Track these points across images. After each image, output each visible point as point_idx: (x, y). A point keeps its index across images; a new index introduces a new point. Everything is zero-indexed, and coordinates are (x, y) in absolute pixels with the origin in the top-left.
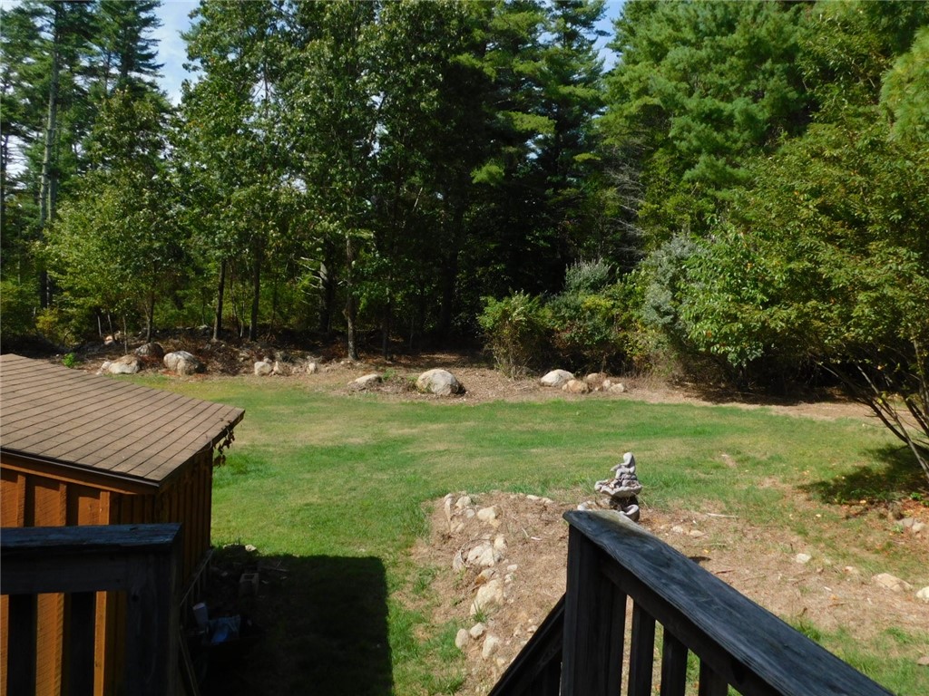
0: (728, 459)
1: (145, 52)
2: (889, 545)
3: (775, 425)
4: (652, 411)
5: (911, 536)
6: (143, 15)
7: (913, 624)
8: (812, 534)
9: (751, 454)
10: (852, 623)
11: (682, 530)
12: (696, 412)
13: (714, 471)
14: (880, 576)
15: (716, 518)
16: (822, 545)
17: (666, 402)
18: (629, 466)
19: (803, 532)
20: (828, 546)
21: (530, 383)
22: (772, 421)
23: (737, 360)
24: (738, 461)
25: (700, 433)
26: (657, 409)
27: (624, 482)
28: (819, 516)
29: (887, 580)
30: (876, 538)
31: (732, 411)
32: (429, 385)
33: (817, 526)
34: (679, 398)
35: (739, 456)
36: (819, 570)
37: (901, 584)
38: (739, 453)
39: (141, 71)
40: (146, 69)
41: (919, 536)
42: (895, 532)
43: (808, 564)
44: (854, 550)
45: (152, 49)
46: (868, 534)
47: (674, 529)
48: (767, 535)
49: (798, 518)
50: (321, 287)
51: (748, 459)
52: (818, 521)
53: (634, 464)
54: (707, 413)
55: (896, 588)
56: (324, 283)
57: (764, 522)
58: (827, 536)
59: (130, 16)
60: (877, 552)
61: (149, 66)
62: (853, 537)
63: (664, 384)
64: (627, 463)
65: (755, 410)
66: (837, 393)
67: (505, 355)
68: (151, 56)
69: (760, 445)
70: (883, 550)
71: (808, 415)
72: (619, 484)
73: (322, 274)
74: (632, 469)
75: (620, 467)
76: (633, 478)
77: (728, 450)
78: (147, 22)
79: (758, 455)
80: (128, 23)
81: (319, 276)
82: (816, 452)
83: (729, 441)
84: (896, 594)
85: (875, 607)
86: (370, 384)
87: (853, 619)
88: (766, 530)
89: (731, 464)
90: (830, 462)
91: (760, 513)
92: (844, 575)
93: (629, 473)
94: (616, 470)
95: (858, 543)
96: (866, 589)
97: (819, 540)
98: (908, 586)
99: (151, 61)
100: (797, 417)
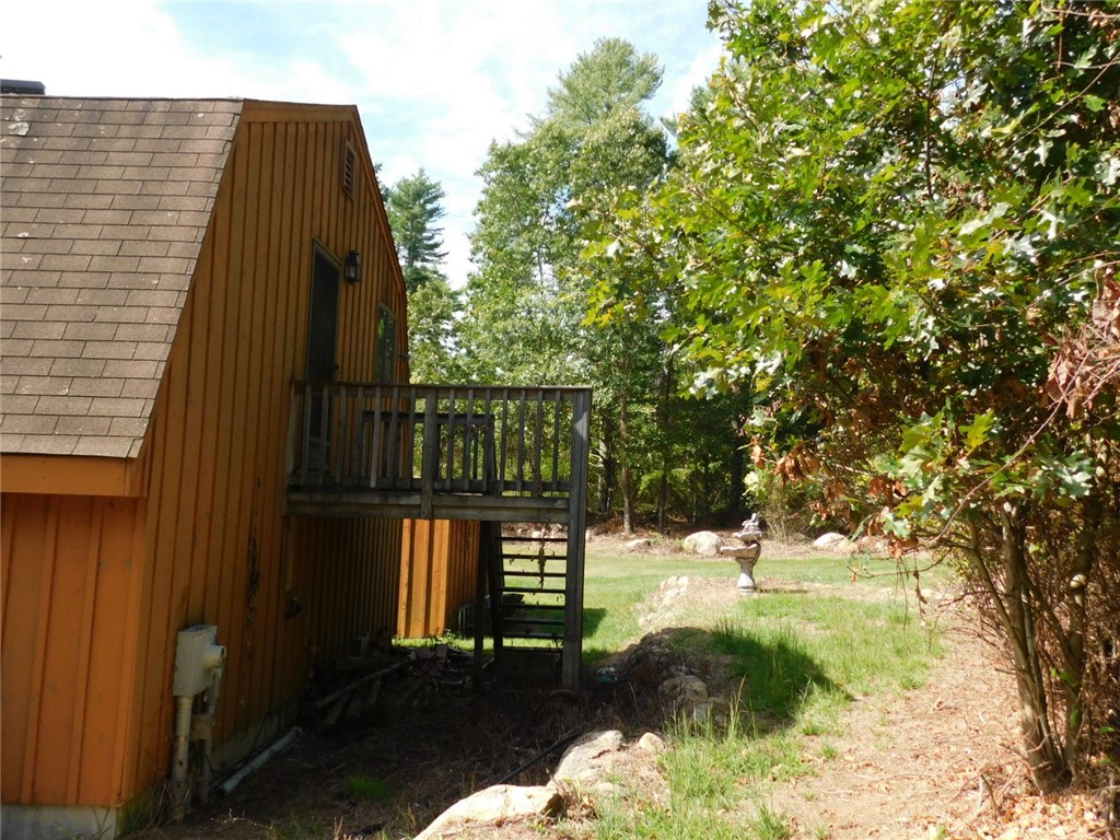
1: (431, 242)
6: (429, 207)
21: (803, 547)
32: (695, 546)
39: (424, 260)
40: (431, 258)
45: (437, 239)
50: (601, 465)
56: (605, 462)
59: (417, 209)
61: (435, 255)
67: (778, 520)
68: (436, 245)
73: (601, 452)
78: (432, 213)
80: (414, 217)
81: (598, 454)
86: (639, 546)
99: (437, 250)
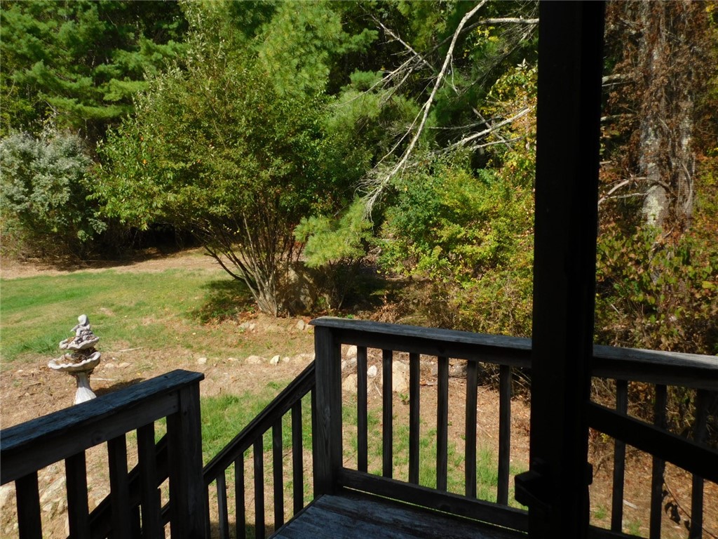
0: (107, 312)
2: (241, 340)
3: (126, 281)
4: (16, 285)
5: (249, 332)
7: (276, 377)
8: (195, 346)
9: (123, 304)
10: (249, 387)
11: (113, 365)
12: (56, 281)
13: (102, 322)
14: (249, 358)
15: (128, 352)
16: (204, 351)
17: (23, 276)
18: (85, 325)
19: (189, 346)
20: (208, 350)
22: (120, 278)
23: (85, 236)
24: (115, 311)
25: (71, 296)
26: (19, 283)
27: (84, 338)
28: (194, 334)
29: (253, 359)
30: (232, 339)
31: (86, 276)
33: (196, 340)
34: (32, 271)
35: (114, 307)
36: (215, 365)
37: (261, 359)
38: (113, 305)
41: (254, 331)
42: (241, 333)
43: (206, 364)
44: (223, 349)
46: (227, 337)
47: (107, 366)
48: (167, 354)
49: (182, 339)
51: (121, 308)
52: (195, 337)
53: (89, 323)
54: (67, 280)
55: (259, 362)
57: (161, 346)
58: (204, 345)
60: (236, 346)
62: (219, 342)
63: (15, 262)
64: (84, 322)
65: (104, 273)
66: (153, 251)
69: (126, 297)
70: (238, 344)
71: (144, 271)
72: (81, 340)
74: (88, 327)
75: (79, 327)
76: (90, 333)
77: (104, 305)
79: (127, 304)
82: (166, 294)
83: (101, 297)
84: (260, 365)
85: (255, 375)
87: (248, 385)
88: (165, 351)
89: (110, 314)
90: (179, 299)
91: (156, 341)
92: (229, 364)
93: (87, 330)
94: (75, 330)
95: (224, 344)
96: (245, 367)
97: (201, 348)
98: (264, 359)
100: (138, 273)
